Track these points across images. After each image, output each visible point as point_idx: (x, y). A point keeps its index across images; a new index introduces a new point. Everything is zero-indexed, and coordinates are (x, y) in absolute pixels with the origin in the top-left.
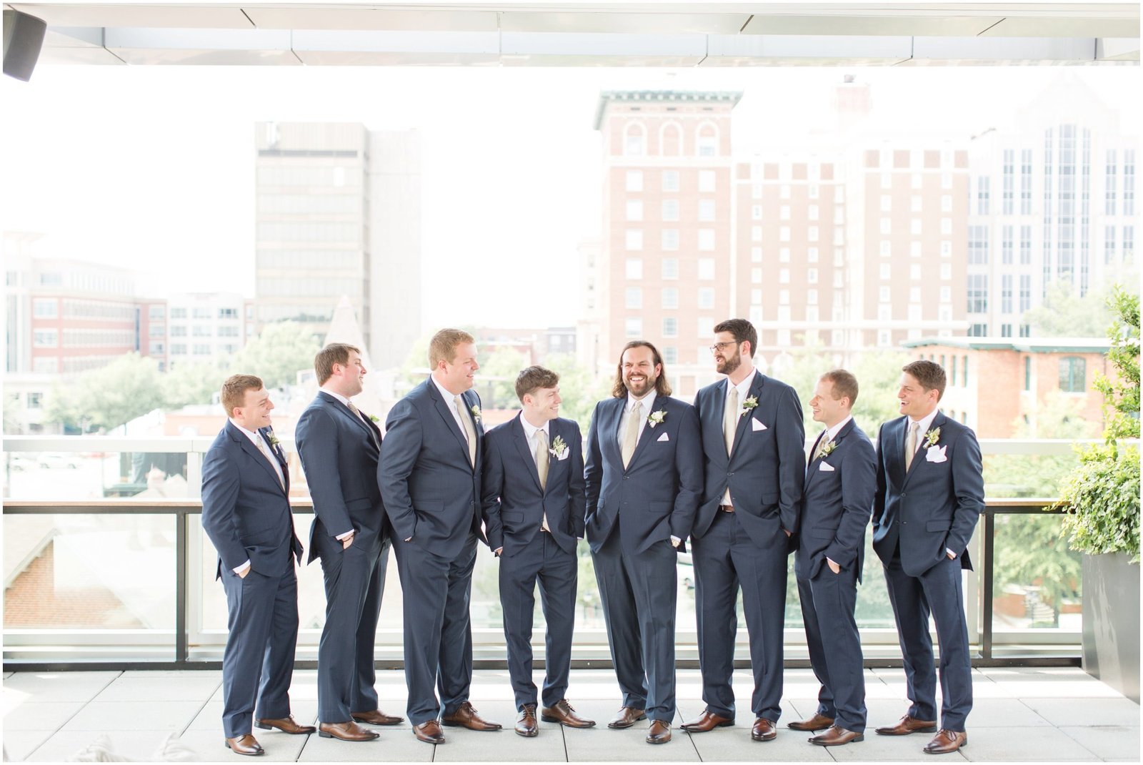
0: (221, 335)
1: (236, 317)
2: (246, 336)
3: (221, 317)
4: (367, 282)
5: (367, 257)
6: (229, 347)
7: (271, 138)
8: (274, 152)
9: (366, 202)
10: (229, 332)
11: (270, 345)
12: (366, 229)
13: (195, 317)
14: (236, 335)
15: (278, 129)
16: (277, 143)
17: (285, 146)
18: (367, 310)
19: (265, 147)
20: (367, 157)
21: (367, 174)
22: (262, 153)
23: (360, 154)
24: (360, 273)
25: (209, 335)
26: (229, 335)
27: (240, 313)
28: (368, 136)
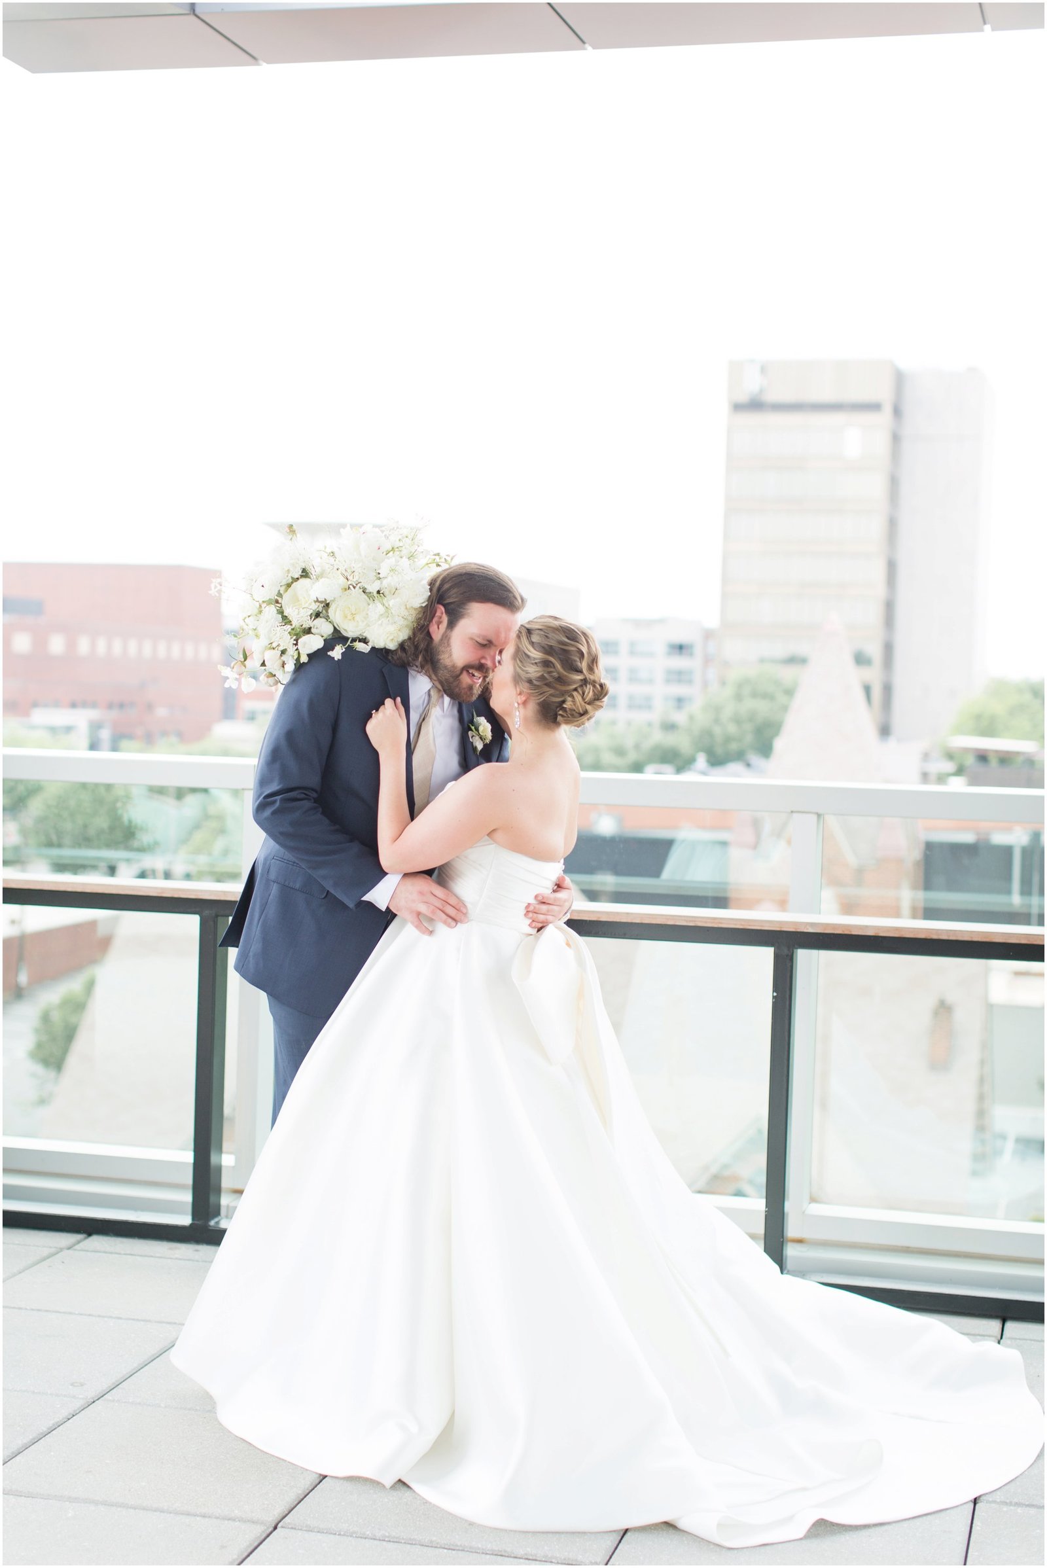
0: (668, 681)
1: (691, 654)
2: (705, 684)
3: (669, 654)
4: (889, 607)
5: (892, 567)
6: (680, 702)
7: (751, 385)
8: (755, 405)
9: (894, 482)
10: (679, 676)
11: (738, 697)
12: (892, 524)
13: (632, 653)
14: (690, 682)
15: (763, 370)
16: (761, 391)
17: (772, 397)
18: (888, 649)
19: (743, 398)
20: (897, 412)
21: (896, 438)
22: (738, 407)
23: (888, 409)
24: (880, 590)
25: (651, 681)
26: (679, 681)
27: (698, 650)
28: (900, 380)
